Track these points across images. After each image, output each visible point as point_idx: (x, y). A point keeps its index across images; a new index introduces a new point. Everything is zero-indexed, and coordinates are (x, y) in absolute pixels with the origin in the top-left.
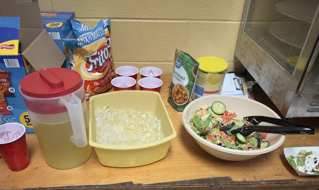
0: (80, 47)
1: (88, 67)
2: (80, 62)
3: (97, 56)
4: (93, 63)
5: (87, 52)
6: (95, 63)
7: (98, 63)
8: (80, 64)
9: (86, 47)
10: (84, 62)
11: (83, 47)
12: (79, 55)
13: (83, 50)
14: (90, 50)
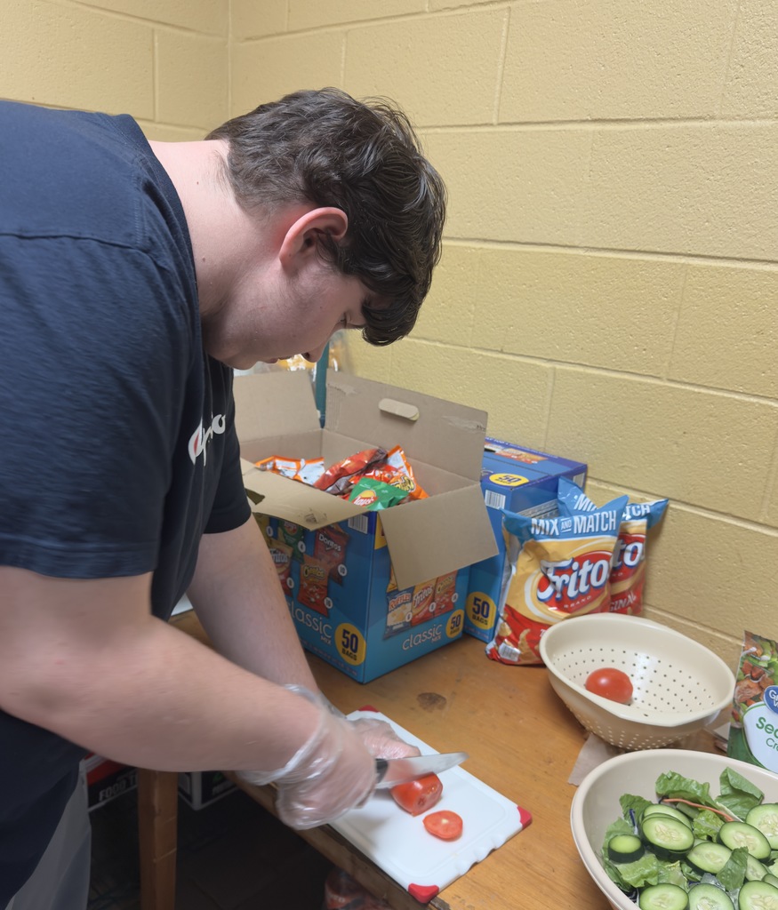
0: (533, 536)
1: (542, 587)
2: (529, 570)
3: (568, 570)
4: (554, 583)
5: (547, 553)
6: (559, 585)
7: (565, 586)
8: (527, 576)
9: (547, 543)
10: (537, 575)
11: (541, 541)
12: (532, 555)
13: (539, 546)
14: (555, 553)
